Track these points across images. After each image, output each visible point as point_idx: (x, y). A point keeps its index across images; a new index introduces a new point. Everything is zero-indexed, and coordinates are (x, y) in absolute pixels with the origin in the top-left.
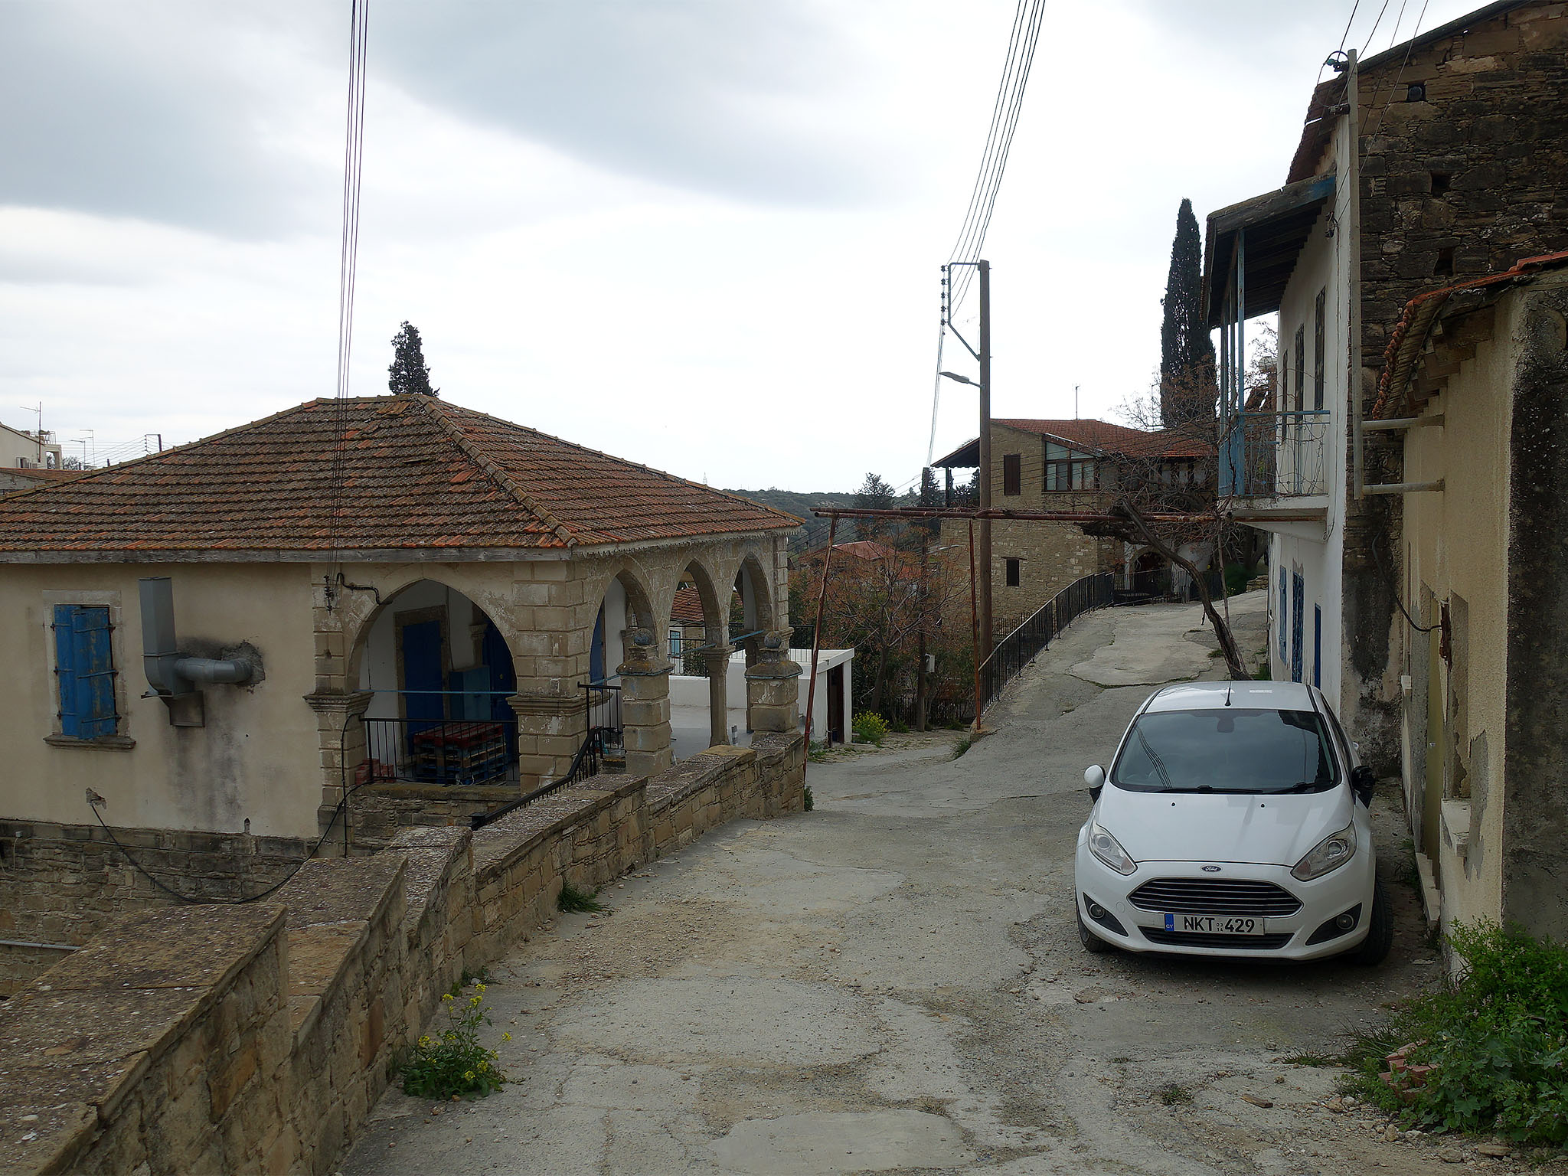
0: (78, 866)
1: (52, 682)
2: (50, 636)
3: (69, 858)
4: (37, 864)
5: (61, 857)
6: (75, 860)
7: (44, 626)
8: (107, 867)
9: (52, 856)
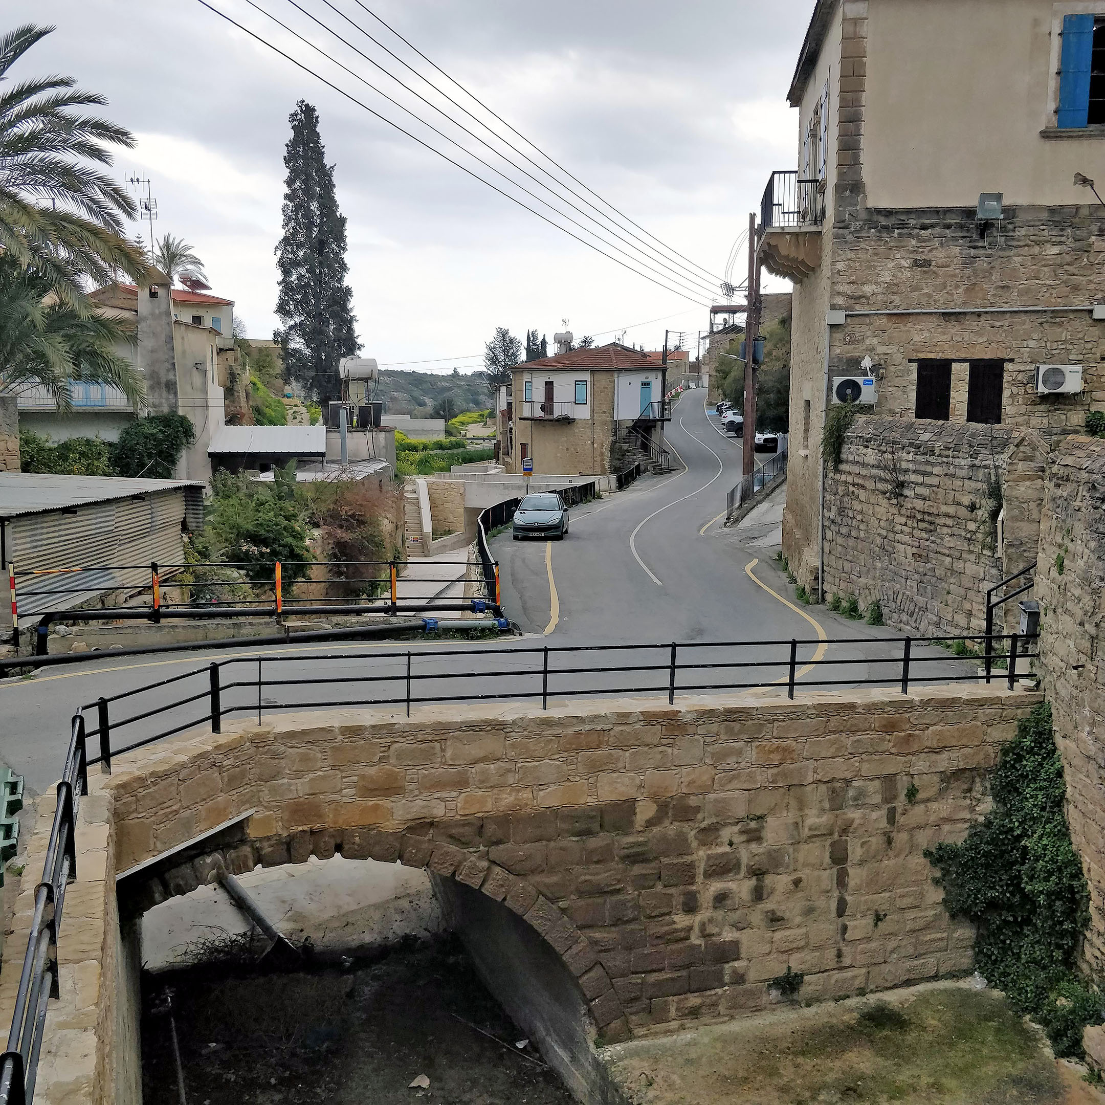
0: (1063, 239)
1: (1053, 83)
2: (1056, 43)
3: (1054, 233)
4: (1019, 241)
5: (1046, 233)
6: (1061, 233)
7: (1050, 34)
8: (1094, 238)
9: (1037, 232)
